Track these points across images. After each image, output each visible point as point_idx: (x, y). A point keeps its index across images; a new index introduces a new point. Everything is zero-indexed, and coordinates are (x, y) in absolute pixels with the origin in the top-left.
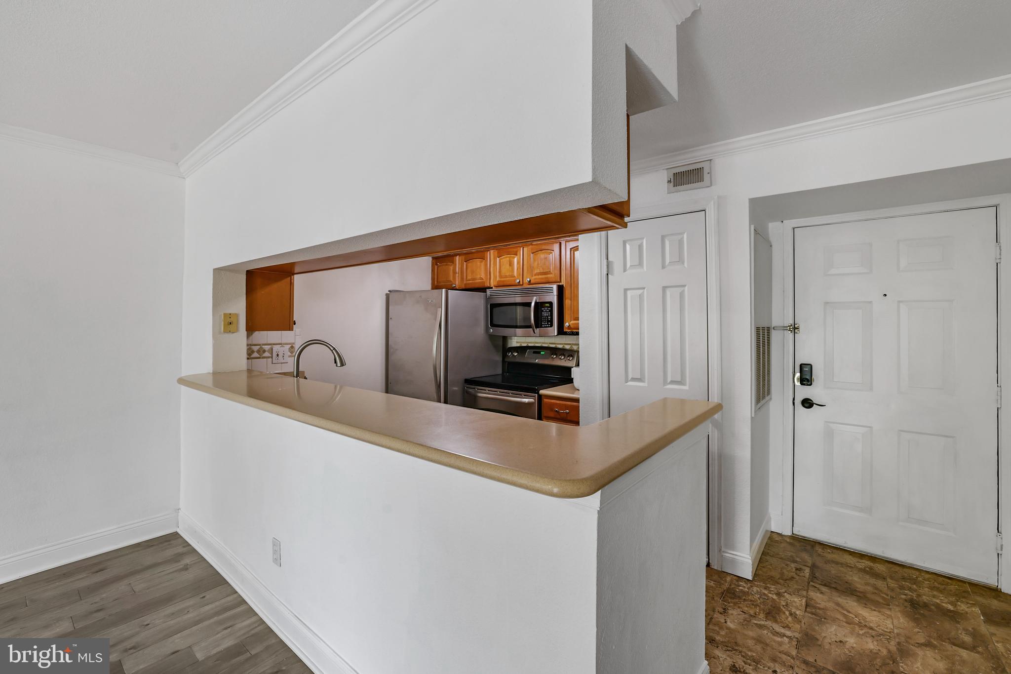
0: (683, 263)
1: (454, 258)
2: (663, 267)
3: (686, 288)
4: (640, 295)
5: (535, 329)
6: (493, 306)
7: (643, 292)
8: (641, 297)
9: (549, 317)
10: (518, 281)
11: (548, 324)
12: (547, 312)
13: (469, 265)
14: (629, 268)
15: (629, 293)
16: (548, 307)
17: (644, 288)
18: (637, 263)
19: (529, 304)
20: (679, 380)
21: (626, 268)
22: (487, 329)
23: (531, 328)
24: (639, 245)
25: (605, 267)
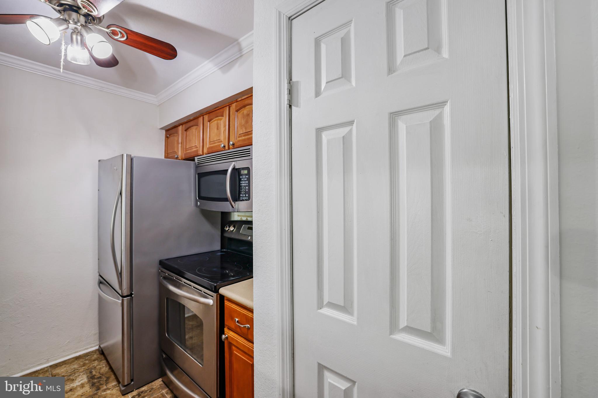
0: (438, 50)
1: (178, 128)
2: (391, 70)
3: (447, 109)
4: (343, 137)
5: (233, 203)
6: (201, 175)
7: (350, 131)
8: (346, 140)
9: (247, 188)
10: (223, 145)
11: (246, 196)
12: (245, 181)
13: (188, 133)
14: (325, 87)
15: (325, 136)
16: (246, 175)
17: (351, 123)
18: (339, 74)
19: (225, 172)
20: (429, 330)
21: (320, 89)
22: (196, 201)
23: (228, 201)
24: (342, 39)
25: (286, 92)
